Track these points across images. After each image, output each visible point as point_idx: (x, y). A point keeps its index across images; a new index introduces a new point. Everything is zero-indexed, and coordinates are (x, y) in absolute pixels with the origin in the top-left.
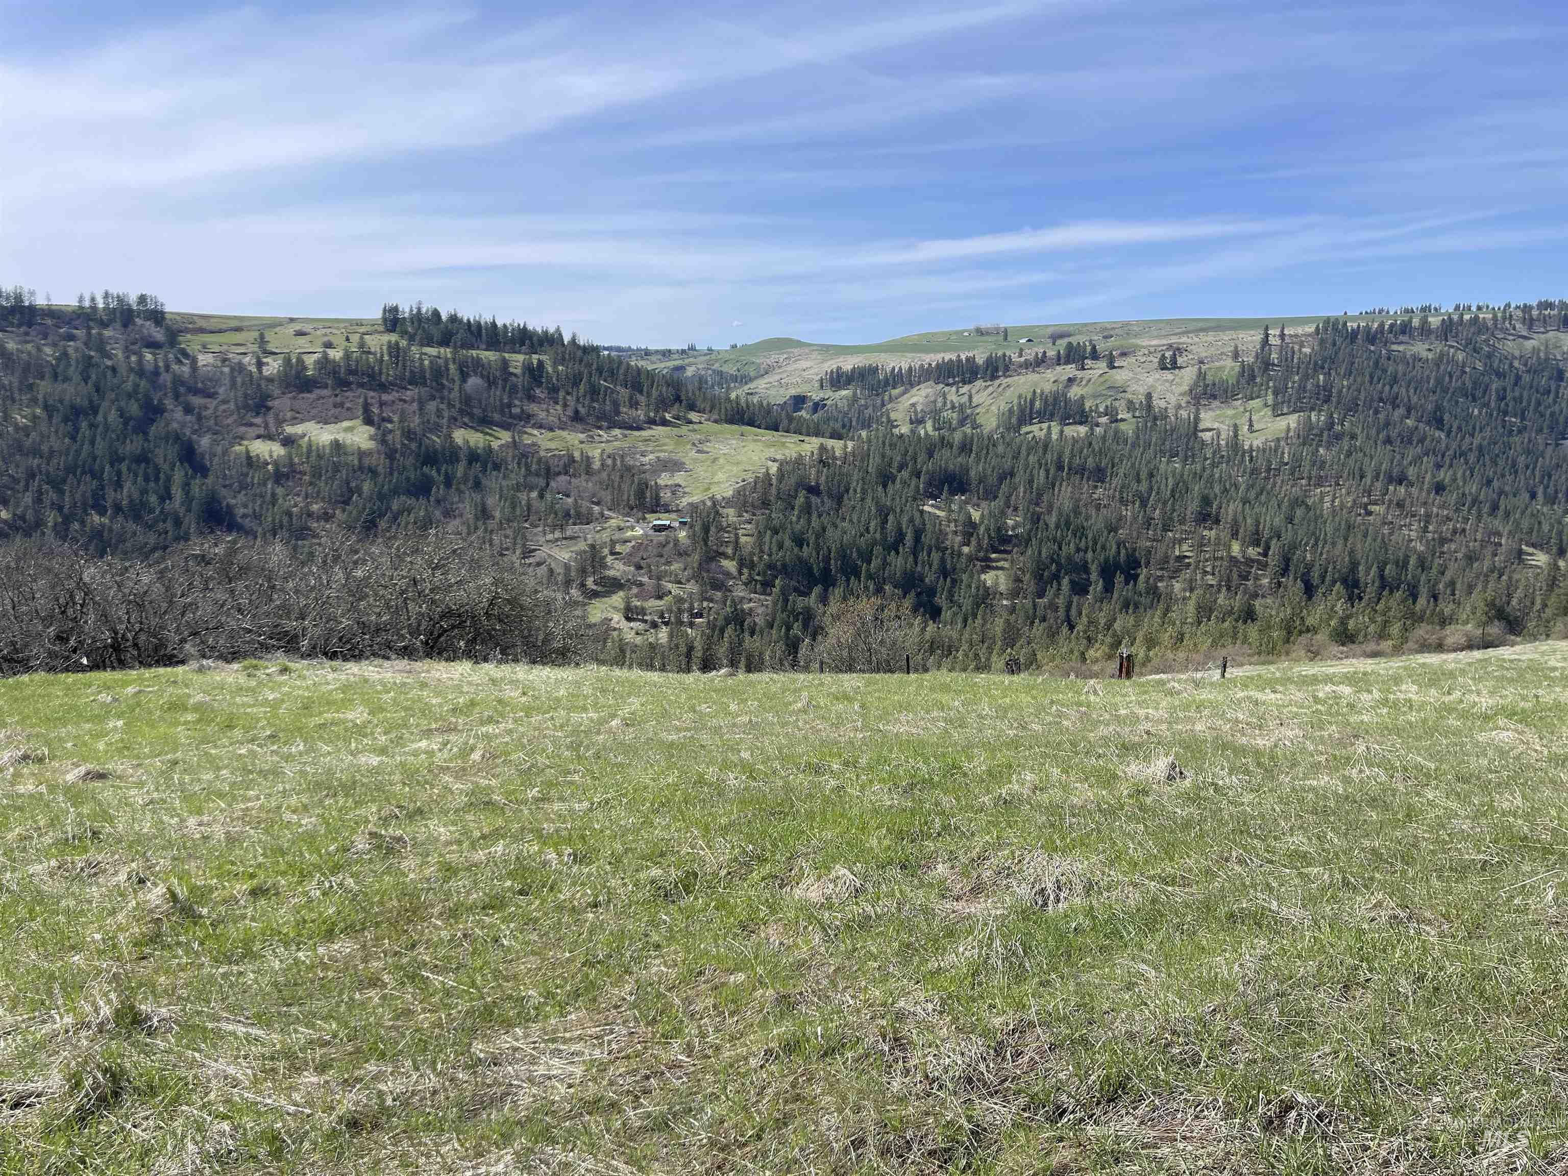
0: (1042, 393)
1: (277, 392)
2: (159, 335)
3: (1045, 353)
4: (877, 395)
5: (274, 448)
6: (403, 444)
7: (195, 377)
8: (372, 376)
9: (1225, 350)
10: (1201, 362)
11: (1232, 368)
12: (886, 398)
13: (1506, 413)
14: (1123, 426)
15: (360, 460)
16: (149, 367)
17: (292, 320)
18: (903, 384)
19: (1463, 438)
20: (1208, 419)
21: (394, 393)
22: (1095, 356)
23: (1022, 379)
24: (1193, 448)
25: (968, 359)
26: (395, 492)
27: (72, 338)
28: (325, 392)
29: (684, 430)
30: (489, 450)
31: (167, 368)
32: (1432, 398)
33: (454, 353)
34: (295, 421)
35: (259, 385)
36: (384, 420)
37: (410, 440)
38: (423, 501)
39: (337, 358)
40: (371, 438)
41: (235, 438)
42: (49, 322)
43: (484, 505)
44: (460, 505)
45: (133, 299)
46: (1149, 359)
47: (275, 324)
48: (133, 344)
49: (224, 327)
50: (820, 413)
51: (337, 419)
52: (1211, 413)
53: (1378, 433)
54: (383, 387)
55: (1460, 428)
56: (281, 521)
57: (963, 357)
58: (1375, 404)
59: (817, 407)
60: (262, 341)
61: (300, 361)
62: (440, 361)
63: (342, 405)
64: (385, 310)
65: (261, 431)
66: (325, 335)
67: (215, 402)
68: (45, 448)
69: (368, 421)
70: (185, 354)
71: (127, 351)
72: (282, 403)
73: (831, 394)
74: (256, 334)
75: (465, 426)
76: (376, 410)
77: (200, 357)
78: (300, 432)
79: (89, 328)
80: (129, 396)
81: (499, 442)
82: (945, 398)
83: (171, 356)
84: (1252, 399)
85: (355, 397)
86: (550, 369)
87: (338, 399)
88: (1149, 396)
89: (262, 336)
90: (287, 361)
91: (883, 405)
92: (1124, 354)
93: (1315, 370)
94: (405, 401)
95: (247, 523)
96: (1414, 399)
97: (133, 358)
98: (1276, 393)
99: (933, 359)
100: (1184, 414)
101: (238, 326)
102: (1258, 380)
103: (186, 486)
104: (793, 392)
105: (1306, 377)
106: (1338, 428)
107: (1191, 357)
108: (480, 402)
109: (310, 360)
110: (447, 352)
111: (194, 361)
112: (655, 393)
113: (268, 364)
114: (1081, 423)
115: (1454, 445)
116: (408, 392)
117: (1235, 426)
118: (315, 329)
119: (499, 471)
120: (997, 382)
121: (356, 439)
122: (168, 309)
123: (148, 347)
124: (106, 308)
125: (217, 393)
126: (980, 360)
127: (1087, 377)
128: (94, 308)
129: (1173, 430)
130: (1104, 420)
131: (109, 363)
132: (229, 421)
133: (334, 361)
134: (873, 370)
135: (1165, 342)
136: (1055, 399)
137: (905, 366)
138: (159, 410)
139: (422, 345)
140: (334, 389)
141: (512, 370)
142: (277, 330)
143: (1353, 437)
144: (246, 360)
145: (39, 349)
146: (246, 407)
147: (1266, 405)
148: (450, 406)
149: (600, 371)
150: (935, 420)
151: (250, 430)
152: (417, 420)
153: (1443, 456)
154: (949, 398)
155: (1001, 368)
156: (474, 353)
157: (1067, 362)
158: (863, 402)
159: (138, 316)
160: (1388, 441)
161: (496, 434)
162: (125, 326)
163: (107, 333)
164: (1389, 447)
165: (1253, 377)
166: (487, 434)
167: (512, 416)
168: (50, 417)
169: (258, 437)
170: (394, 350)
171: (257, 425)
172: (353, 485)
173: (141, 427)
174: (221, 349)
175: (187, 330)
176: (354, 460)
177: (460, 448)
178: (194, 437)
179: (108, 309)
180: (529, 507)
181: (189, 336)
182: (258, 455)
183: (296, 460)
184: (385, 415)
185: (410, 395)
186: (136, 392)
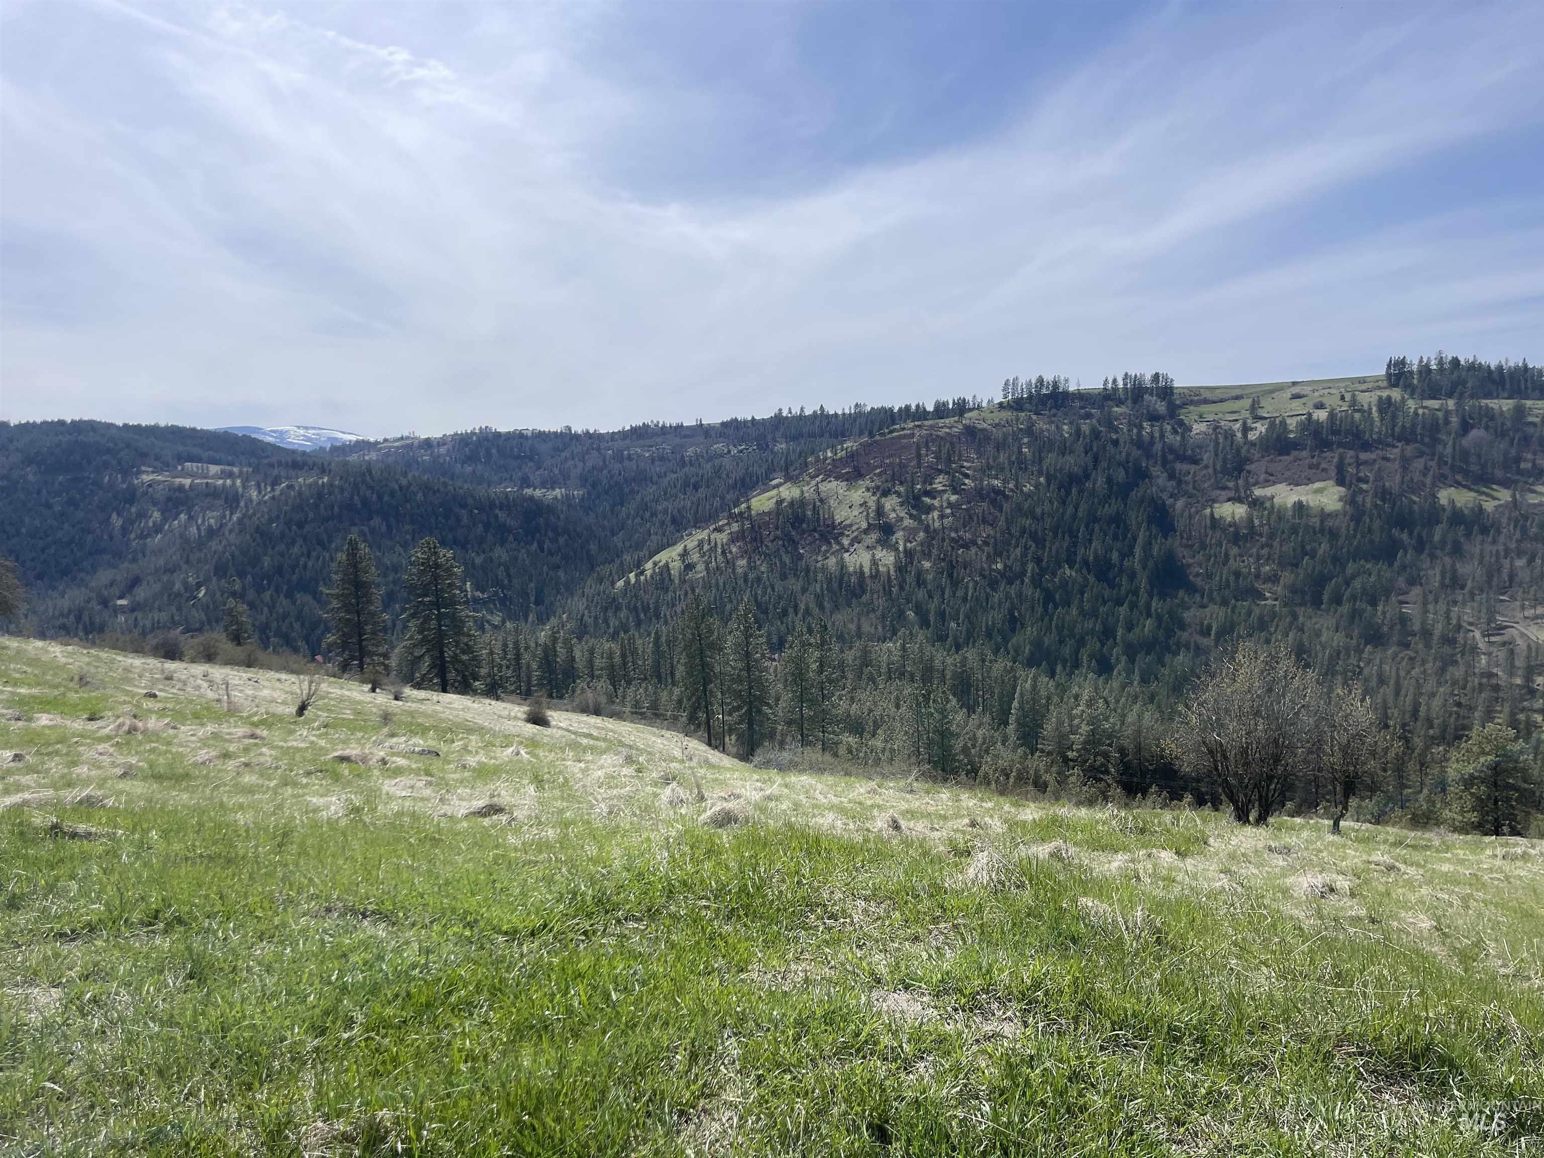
1: (1257, 456)
2: (1161, 407)
5: (1239, 510)
6: (1376, 506)
7: (1185, 445)
8: (1355, 435)
15: (1322, 521)
16: (1145, 438)
17: (1291, 384)
21: (1379, 452)
26: (1355, 556)
27: (1088, 416)
28: (1304, 454)
30: (1481, 510)
31: (1162, 436)
33: (1460, 405)
34: (1267, 483)
35: (1238, 451)
36: (1360, 480)
37: (1384, 500)
38: (1382, 566)
39: (1322, 419)
40: (1340, 500)
41: (1207, 501)
42: (1075, 404)
43: (1454, 571)
44: (1430, 572)
47: (1273, 390)
51: (1310, 481)
54: (1366, 446)
56: (1227, 581)
60: (1255, 406)
61: (1283, 423)
62: (1440, 414)
63: (1317, 466)
64: (1389, 366)
65: (1232, 494)
66: (1319, 396)
67: (1197, 467)
68: (1038, 511)
69: (1340, 482)
70: (1181, 423)
71: (1130, 424)
72: (1258, 467)
74: (1250, 401)
75: (1458, 484)
76: (1351, 470)
77: (1195, 426)
78: (1269, 495)
80: (1120, 464)
81: (1496, 503)
83: (1168, 427)
85: (1333, 457)
87: (1315, 461)
90: (1272, 425)
94: (1387, 459)
95: (1199, 582)
97: (1135, 431)
103: (1148, 544)
108: (1479, 456)
109: (1292, 423)
110: (1451, 404)
111: (1188, 430)
113: (1254, 429)
116: (1395, 450)
118: (1312, 391)
119: (1488, 535)
121: (1324, 500)
125: (1202, 459)
131: (1114, 437)
132: (1206, 485)
133: (1318, 422)
138: (1145, 476)
139: (1423, 398)
140: (1312, 450)
141: (1530, 419)
142: (1274, 395)
144: (1234, 426)
146: (1225, 471)
148: (1441, 462)
151: (1223, 493)
152: (1398, 478)
156: (1484, 402)
161: (1495, 494)
162: (1136, 402)
166: (1487, 495)
167: (1519, 472)
168: (1049, 486)
169: (1229, 500)
170: (1385, 405)
171: (1230, 489)
172: (1308, 547)
173: (1123, 491)
174: (1216, 417)
175: (1192, 403)
176: (1315, 521)
177: (1444, 510)
178: (1169, 502)
179: (1125, 389)
180: (1512, 576)
181: (1192, 408)
182: (1221, 518)
183: (1257, 522)
184: (1361, 474)
185: (1396, 452)
186: (1127, 462)
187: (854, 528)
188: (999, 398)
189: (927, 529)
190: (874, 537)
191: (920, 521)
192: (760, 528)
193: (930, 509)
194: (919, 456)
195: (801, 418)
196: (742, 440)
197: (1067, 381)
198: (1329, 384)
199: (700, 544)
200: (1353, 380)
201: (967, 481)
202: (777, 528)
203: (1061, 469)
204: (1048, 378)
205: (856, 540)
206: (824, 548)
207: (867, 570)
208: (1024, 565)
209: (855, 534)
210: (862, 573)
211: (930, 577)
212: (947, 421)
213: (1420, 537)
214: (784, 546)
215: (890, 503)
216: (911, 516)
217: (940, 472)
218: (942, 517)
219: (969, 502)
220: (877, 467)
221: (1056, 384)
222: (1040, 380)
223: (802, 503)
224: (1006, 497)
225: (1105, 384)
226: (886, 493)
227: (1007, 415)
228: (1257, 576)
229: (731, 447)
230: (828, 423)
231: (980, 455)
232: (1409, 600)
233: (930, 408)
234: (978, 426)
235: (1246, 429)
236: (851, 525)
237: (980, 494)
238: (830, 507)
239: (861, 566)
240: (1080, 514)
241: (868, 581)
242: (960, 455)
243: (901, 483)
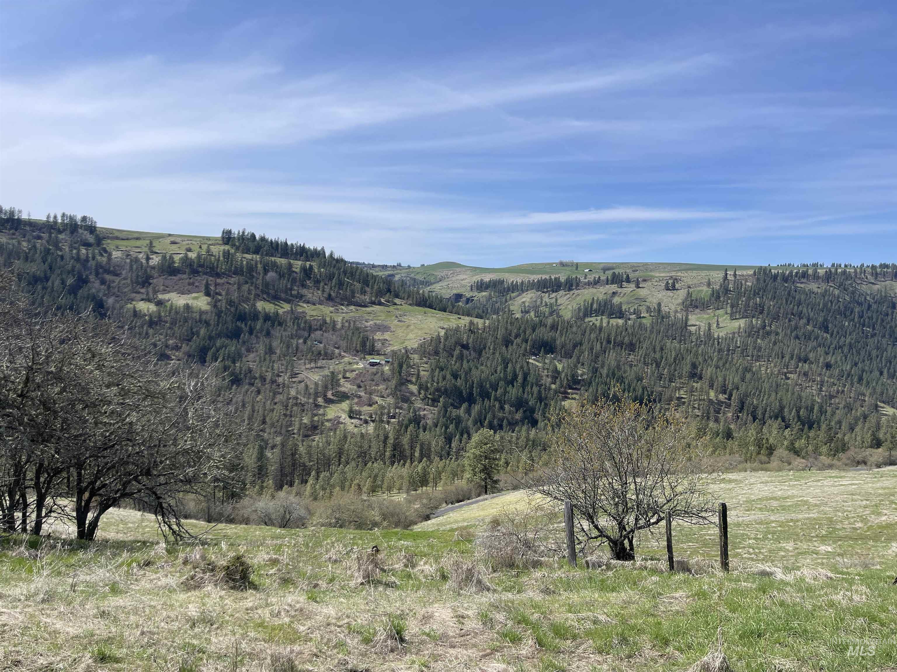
0: (598, 299)
1: (156, 275)
2: (91, 239)
3: (599, 277)
4: (503, 296)
5: (151, 307)
6: (226, 308)
7: (109, 264)
8: (212, 268)
9: (703, 281)
10: (689, 287)
11: (707, 291)
12: (508, 298)
13: (864, 325)
14: (644, 321)
15: (200, 316)
16: (83, 257)
17: (170, 235)
18: (518, 290)
19: (840, 338)
20: (693, 319)
21: (224, 279)
22: (628, 280)
23: (586, 291)
24: (684, 336)
25: (555, 278)
26: (219, 336)
27: (39, 238)
28: (184, 276)
29: (392, 308)
30: (277, 314)
31: (94, 258)
32: (822, 314)
33: (261, 258)
34: (165, 291)
35: (146, 270)
36: (217, 294)
37: (231, 306)
38: (235, 341)
39: (193, 257)
40: (208, 304)
41: (128, 300)
42: (28, 228)
43: (270, 345)
44: (257, 345)
45: (79, 217)
46: (659, 284)
47: (160, 237)
48: (75, 243)
49: (130, 237)
50: (470, 305)
51: (189, 292)
52: (694, 316)
53: (791, 332)
54: (218, 275)
55: (838, 333)
57: (553, 277)
58: (789, 316)
59: (468, 301)
60: (151, 245)
61: (171, 258)
62: (253, 263)
63: (193, 284)
64: (223, 232)
65: (144, 296)
66: (188, 244)
67: (119, 279)
69: (208, 294)
70: (105, 251)
71: (71, 247)
72: (158, 281)
73: (477, 294)
74: (148, 242)
75: (264, 300)
76: (212, 288)
77: (114, 253)
78: (167, 298)
79: (50, 233)
80: (69, 272)
81: (283, 310)
82: (542, 299)
83: (97, 251)
84: (718, 309)
85: (201, 280)
86: (316, 270)
87: (191, 281)
88: (659, 305)
89: (151, 243)
90: (164, 257)
91: (506, 301)
92: (645, 280)
93: (754, 295)
94: (230, 284)
96: (812, 314)
97: (75, 251)
98: (732, 307)
99: (536, 278)
100: (679, 315)
101: (138, 237)
102: (722, 299)
104: (455, 292)
105: (749, 299)
106: (768, 328)
107: (683, 284)
108: (274, 286)
109: (177, 258)
110: (258, 257)
111: (110, 255)
112: (376, 287)
113: (153, 259)
114: (620, 318)
115: (835, 342)
116: (233, 279)
117: (709, 324)
118: (183, 241)
119: (282, 326)
120: (572, 292)
121: (199, 304)
122: (98, 225)
123: (84, 245)
124: (62, 223)
125: (121, 274)
126: (563, 279)
127: (624, 292)
128: (55, 222)
129: (673, 325)
130: (633, 317)
131: (60, 253)
132: (126, 290)
133: (191, 259)
134: (501, 282)
135: (668, 275)
136: (605, 303)
137: (519, 281)
138: (86, 281)
139: (243, 253)
140: (189, 275)
141: (294, 269)
142: (160, 240)
143: (777, 334)
144: (141, 256)
145: (19, 243)
146: (138, 283)
147: (726, 313)
148: (256, 288)
149: (345, 273)
150: (536, 312)
151: (138, 295)
152: (236, 294)
153: (829, 348)
154: (544, 299)
155: (574, 284)
156: (273, 259)
157: (612, 283)
158: (494, 299)
159: (81, 228)
160: (797, 337)
161: (282, 305)
162: (72, 233)
163: (61, 236)
164: (797, 341)
165: (718, 297)
166: (276, 305)
167: (292, 295)
169: (142, 300)
170: (227, 255)
171: (142, 293)
172: (194, 330)
174: (127, 249)
175: (108, 238)
176: (197, 316)
177: (260, 312)
178: (104, 298)
180: (297, 348)
181: (109, 241)
182: (140, 310)
183: (163, 314)
184: (217, 291)
185: (232, 280)
186: (73, 270)
197: (20, 211)
198: (191, 238)
200: (203, 238)
203: (28, 272)
204: (6, 207)
213: (250, 326)
221: (12, 213)
225: (48, 218)
228: (167, 346)
232: (249, 360)
235: (148, 259)
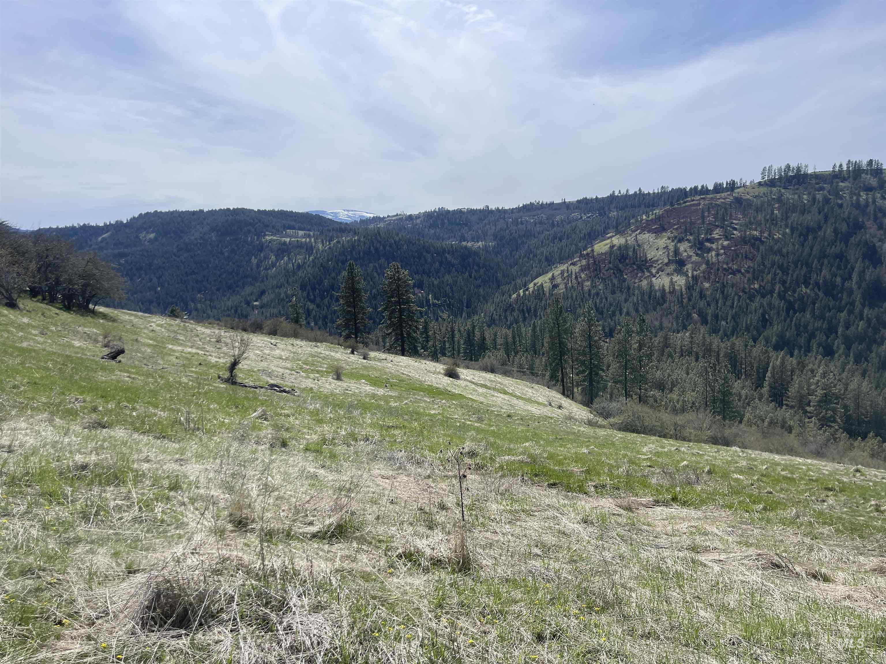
2: (874, 183)
16: (862, 203)
27: (822, 189)
31: (874, 202)
42: (814, 181)
45: (865, 162)
68: (784, 251)
71: (852, 194)
80: (844, 219)
83: (879, 195)
97: (855, 198)
103: (862, 273)
122: (884, 167)
131: (840, 202)
138: (861, 227)
162: (855, 179)
168: (792, 235)
173: (846, 238)
178: (878, 244)
179: (848, 171)
186: (849, 218)
187: (659, 262)
188: (758, 179)
189: (707, 263)
190: (672, 267)
191: (703, 258)
192: (599, 262)
193: (710, 250)
194: (703, 217)
195: (627, 196)
196: (589, 211)
197: (806, 166)
199: (562, 272)
201: (735, 232)
202: (610, 263)
203: (801, 225)
204: (794, 165)
205: (661, 270)
206: (639, 275)
207: (667, 289)
208: (773, 285)
209: (660, 266)
210: (664, 290)
211: (708, 293)
212: (723, 195)
214: (614, 273)
215: (683, 247)
216: (697, 255)
217: (717, 226)
218: (718, 255)
219: (736, 246)
220: (675, 225)
221: (799, 169)
222: (788, 167)
223: (626, 247)
224: (762, 242)
225: (834, 168)
226: (680, 241)
227: (763, 190)
229: (583, 215)
230: (644, 199)
231: (745, 215)
233: (711, 187)
234: (744, 198)
236: (657, 261)
237: (744, 240)
238: (644, 249)
239: (663, 286)
240: (814, 253)
241: (668, 295)
242: (731, 215)
243: (691, 234)
